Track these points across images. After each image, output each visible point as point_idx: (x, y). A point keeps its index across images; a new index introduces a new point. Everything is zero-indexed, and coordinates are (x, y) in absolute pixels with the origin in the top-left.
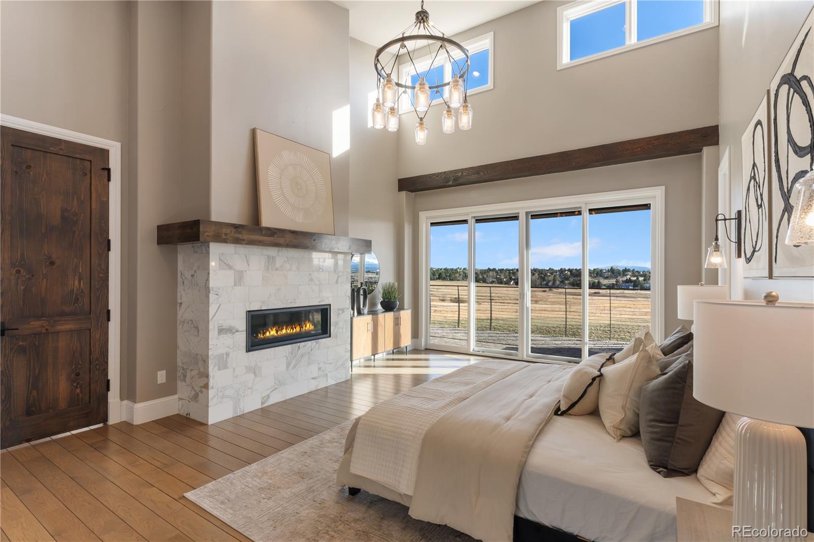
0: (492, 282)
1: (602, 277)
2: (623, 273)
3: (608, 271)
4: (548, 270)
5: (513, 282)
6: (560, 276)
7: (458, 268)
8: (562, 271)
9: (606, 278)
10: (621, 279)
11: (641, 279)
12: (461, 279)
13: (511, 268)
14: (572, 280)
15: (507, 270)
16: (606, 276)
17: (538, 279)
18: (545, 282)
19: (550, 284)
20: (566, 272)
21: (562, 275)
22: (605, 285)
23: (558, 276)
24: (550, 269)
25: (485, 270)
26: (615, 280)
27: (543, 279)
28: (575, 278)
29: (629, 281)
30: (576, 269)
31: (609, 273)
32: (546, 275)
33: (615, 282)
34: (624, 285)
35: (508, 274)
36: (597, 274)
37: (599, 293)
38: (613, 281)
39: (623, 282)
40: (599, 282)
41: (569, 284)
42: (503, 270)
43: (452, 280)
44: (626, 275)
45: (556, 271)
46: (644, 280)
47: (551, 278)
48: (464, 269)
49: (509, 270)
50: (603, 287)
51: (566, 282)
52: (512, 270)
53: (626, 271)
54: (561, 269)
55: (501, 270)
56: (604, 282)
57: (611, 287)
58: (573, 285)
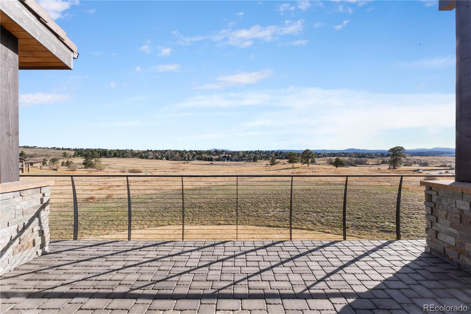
0: (152, 158)
1: (212, 155)
2: (222, 153)
3: (214, 151)
4: (183, 151)
5: (164, 158)
6: (191, 154)
7: (127, 149)
8: (191, 152)
9: (214, 155)
10: (221, 156)
11: (230, 156)
13: (162, 150)
14: (197, 156)
15: (159, 151)
16: (213, 154)
17: (179, 156)
18: (183, 158)
19: (186, 159)
21: (192, 153)
22: (214, 159)
23: (190, 154)
24: (184, 150)
25: (145, 151)
26: (218, 156)
27: (182, 156)
28: (199, 155)
29: (225, 157)
30: (198, 151)
31: (215, 153)
32: (183, 154)
33: (218, 158)
34: (223, 158)
36: (209, 153)
37: (213, 163)
38: (217, 157)
39: (222, 157)
40: (212, 158)
41: (196, 159)
42: (157, 151)
43: (124, 157)
44: (223, 154)
45: (188, 152)
46: (232, 156)
47: (186, 155)
48: (131, 150)
49: (161, 151)
50: (214, 160)
51: (195, 158)
52: (162, 151)
53: (222, 151)
54: (190, 150)
55: (156, 151)
56: (214, 157)
57: (217, 160)
58: (198, 159)
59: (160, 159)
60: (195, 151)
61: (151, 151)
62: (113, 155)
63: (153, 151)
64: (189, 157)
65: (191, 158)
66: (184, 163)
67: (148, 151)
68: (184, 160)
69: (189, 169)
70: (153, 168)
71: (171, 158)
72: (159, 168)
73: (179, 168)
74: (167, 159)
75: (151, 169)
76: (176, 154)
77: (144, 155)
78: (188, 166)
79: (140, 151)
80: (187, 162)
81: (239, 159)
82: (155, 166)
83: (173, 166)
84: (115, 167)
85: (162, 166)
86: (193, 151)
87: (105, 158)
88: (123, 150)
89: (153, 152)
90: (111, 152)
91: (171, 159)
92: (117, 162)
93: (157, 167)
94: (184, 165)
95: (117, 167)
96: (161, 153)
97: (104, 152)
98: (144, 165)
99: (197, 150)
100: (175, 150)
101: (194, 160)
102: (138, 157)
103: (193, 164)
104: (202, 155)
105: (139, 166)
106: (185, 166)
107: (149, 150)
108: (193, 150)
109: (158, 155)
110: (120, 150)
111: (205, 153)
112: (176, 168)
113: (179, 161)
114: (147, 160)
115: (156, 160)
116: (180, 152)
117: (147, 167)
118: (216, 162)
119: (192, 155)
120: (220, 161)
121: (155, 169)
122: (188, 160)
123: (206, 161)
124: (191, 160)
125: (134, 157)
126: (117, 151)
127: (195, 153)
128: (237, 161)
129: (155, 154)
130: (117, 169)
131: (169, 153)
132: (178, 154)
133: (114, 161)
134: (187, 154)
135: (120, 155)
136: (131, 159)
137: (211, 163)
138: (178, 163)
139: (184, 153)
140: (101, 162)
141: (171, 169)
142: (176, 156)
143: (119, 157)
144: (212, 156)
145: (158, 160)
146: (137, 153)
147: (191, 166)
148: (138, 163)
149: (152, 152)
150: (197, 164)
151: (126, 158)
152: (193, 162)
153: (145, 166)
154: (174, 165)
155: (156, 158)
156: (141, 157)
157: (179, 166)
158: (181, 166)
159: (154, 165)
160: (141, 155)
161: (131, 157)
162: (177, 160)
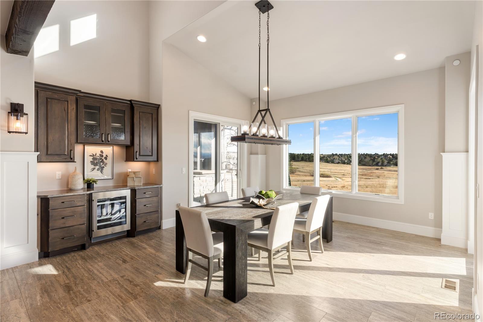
59: (347, 164)
60: (391, 155)
61: (336, 154)
62: (301, 159)
63: (338, 154)
64: (383, 162)
66: (377, 169)
67: (333, 155)
68: (377, 165)
69: (385, 177)
70: (341, 173)
72: (348, 173)
73: (372, 174)
75: (339, 174)
76: (365, 158)
77: (329, 159)
78: (384, 173)
79: (325, 155)
80: (381, 168)
82: (343, 171)
83: (364, 172)
84: (303, 171)
86: (388, 155)
87: (294, 161)
88: (308, 154)
89: (339, 156)
90: (298, 155)
92: (304, 165)
93: (346, 172)
94: (377, 171)
95: (305, 170)
96: (347, 156)
97: (293, 156)
98: (331, 169)
99: (393, 154)
100: (364, 154)
101: (390, 166)
102: (324, 161)
103: (390, 171)
105: (326, 170)
106: (380, 173)
107: (334, 153)
108: (388, 154)
109: (344, 160)
110: (306, 154)
112: (368, 175)
114: (333, 164)
115: (343, 165)
116: (370, 156)
117: (334, 172)
119: (386, 160)
121: (344, 175)
122: (383, 165)
124: (386, 166)
126: (303, 156)
127: (391, 157)
129: (341, 159)
130: (305, 173)
132: (368, 159)
133: (301, 164)
134: (380, 159)
135: (307, 159)
138: (369, 169)
139: (376, 157)
140: (292, 165)
141: (362, 175)
142: (366, 160)
143: (306, 161)
145: (345, 165)
146: (322, 157)
147: (388, 173)
148: (324, 168)
149: (337, 157)
153: (332, 171)
154: (364, 171)
155: (343, 162)
156: (326, 161)
157: (371, 173)
158: (374, 173)
159: (341, 170)
160: (327, 159)
162: (368, 165)
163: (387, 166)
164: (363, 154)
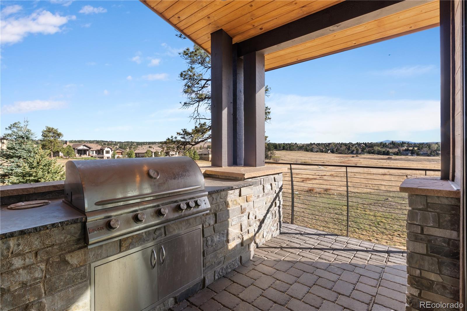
0: (317, 152)
1: (387, 147)
3: (390, 144)
4: (349, 144)
5: (329, 151)
8: (359, 144)
9: (390, 148)
10: (401, 149)
11: (416, 148)
12: (297, 149)
13: (324, 143)
14: (367, 149)
15: (322, 144)
16: (389, 147)
18: (350, 151)
19: (355, 152)
20: (362, 145)
21: (360, 146)
22: (392, 153)
23: (358, 147)
24: (350, 142)
25: (309, 144)
26: (397, 149)
27: (349, 149)
28: (370, 149)
29: (407, 150)
30: (368, 143)
31: (392, 145)
32: (349, 146)
33: (397, 151)
34: (404, 152)
35: (324, 146)
36: (383, 146)
37: (391, 158)
38: (396, 150)
39: (403, 150)
40: (388, 151)
41: (367, 152)
43: (291, 150)
44: (404, 146)
45: (355, 144)
46: (418, 149)
47: (354, 149)
48: (295, 143)
49: (324, 144)
50: (391, 154)
51: (365, 151)
52: (325, 144)
53: (403, 144)
54: (357, 143)
55: (319, 144)
56: (391, 151)
57: (397, 154)
58: (369, 152)
59: (325, 152)
61: (314, 144)
62: (282, 148)
63: (316, 144)
64: (357, 150)
65: (360, 151)
66: (353, 157)
67: (311, 144)
68: (352, 153)
69: (362, 164)
70: (321, 161)
71: (337, 151)
72: (327, 161)
73: (349, 162)
74: (333, 152)
75: (318, 161)
76: (341, 147)
77: (308, 148)
78: (360, 160)
79: (304, 144)
80: (357, 156)
81: (431, 154)
82: (322, 159)
83: (342, 160)
84: (286, 159)
85: (330, 160)
86: (361, 144)
87: (276, 151)
88: (289, 144)
89: (317, 145)
90: (280, 145)
91: (337, 153)
92: (286, 154)
93: (325, 160)
94: (353, 159)
95: (287, 159)
96: (324, 145)
97: (275, 145)
98: (311, 158)
99: (366, 143)
101: (364, 154)
102: (304, 150)
103: (364, 158)
104: (374, 147)
105: (307, 158)
106: (356, 161)
107: (312, 143)
108: (361, 142)
109: (322, 148)
110: (286, 144)
111: (377, 146)
112: (346, 162)
113: (345, 154)
114: (312, 153)
115: (321, 153)
116: (345, 145)
117: (315, 160)
118: (395, 156)
119: (360, 148)
120: (400, 155)
121: (323, 163)
122: (357, 153)
123: (381, 155)
124: (360, 154)
125: (300, 150)
126: (284, 145)
127: (364, 145)
128: (428, 156)
129: (319, 147)
130: (288, 161)
131: (333, 145)
132: (344, 148)
133: (283, 153)
134: (354, 147)
135: (288, 148)
136: (298, 152)
137: (388, 158)
138: (345, 156)
139: (351, 146)
140: (275, 154)
141: (341, 163)
142: (342, 149)
143: (287, 150)
144: (388, 149)
145: (323, 154)
146: (301, 146)
147: (364, 161)
148: (305, 156)
149: (315, 146)
150: (369, 158)
151: (293, 150)
152: (363, 156)
153: (312, 159)
154: (342, 158)
155: (321, 151)
156: (306, 150)
157: (348, 160)
158: (350, 160)
159: (321, 158)
160: (306, 148)
161: (297, 150)
162: (344, 153)
163: (362, 154)
164: (338, 143)
